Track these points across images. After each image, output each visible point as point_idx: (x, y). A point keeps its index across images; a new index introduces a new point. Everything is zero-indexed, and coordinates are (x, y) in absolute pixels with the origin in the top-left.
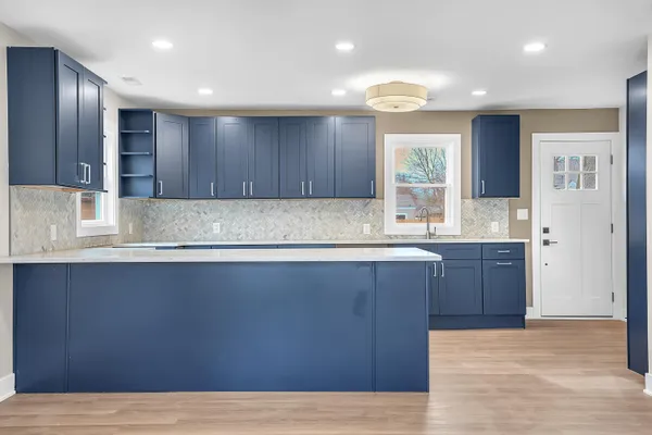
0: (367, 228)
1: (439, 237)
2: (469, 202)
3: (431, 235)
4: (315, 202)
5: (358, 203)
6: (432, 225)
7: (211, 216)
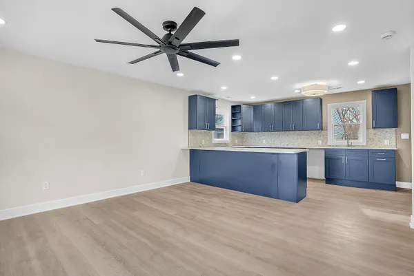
0: (320, 142)
1: (354, 146)
2: (372, 131)
3: (349, 146)
4: (298, 132)
5: (316, 132)
6: (350, 141)
7: (263, 137)
